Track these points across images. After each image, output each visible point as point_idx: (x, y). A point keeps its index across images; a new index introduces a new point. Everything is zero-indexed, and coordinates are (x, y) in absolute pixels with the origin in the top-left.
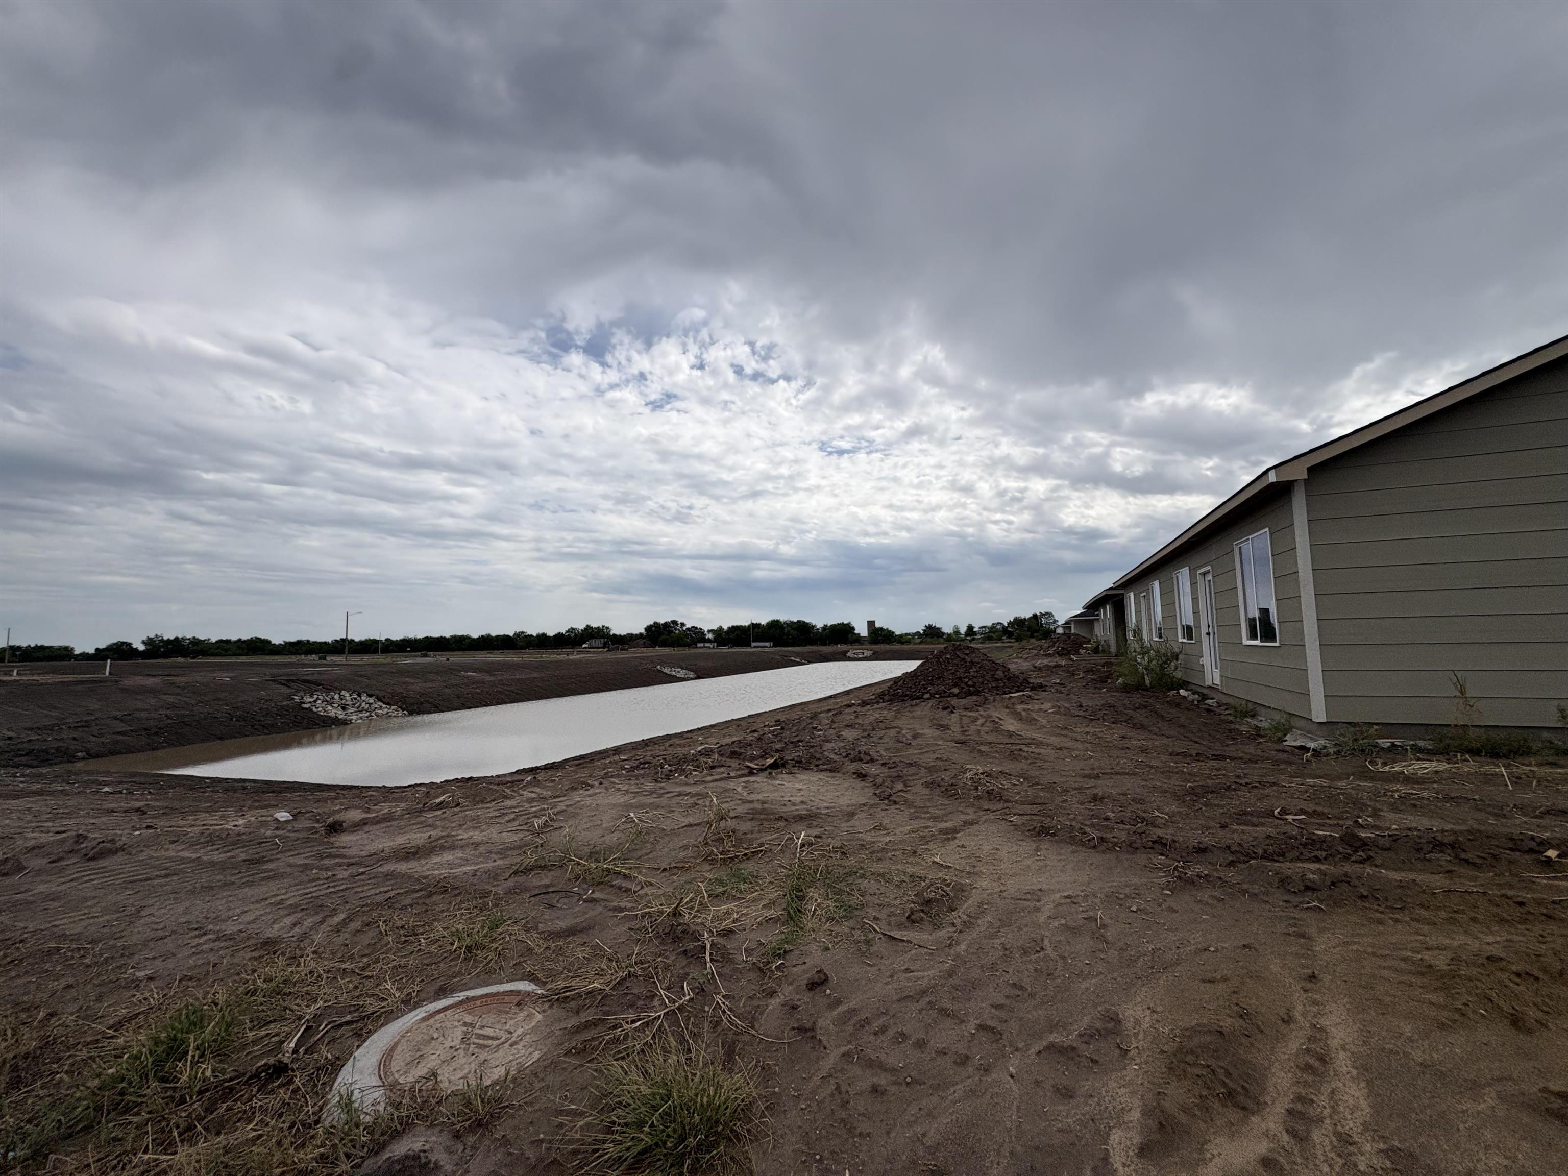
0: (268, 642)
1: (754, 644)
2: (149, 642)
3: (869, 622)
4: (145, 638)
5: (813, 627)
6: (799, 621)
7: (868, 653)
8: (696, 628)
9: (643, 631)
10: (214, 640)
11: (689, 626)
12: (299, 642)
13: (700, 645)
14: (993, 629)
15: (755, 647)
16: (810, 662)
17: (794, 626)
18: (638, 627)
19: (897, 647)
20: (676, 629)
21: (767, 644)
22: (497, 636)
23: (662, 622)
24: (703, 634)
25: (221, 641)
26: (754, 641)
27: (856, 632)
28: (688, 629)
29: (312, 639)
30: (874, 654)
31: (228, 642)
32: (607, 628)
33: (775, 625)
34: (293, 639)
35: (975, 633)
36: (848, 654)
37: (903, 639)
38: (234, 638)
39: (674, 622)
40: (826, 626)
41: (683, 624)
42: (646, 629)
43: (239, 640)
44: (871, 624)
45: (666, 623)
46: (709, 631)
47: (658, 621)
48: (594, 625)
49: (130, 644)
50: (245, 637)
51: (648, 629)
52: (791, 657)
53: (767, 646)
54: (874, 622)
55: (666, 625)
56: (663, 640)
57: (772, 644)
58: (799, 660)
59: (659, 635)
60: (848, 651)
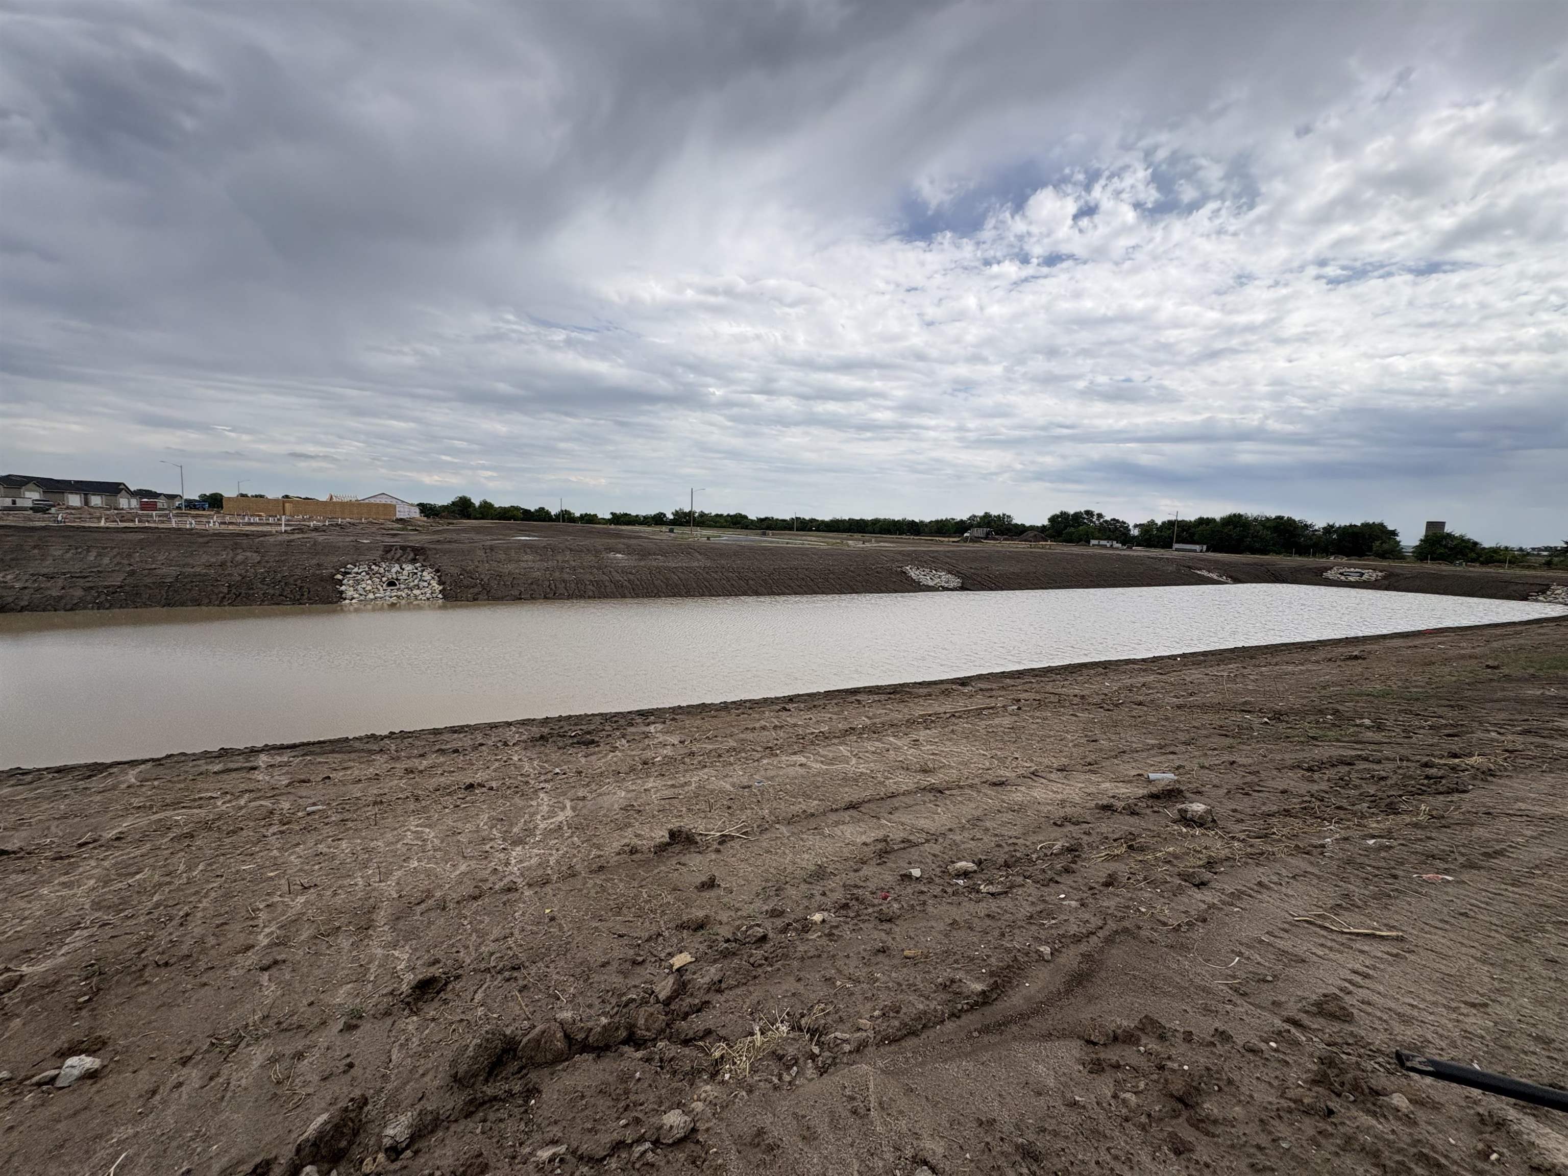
0: (745, 517)
1: (1176, 546)
2: (676, 514)
3: (1430, 525)
5: (1307, 527)
6: (1280, 518)
7: (1370, 575)
8: (1118, 521)
9: (1046, 523)
10: (713, 514)
11: (1108, 518)
12: (766, 518)
13: (1093, 542)
15: (1177, 550)
16: (1237, 580)
17: (1266, 525)
18: (1042, 520)
19: (1477, 570)
20: (1092, 521)
21: (1197, 547)
22: (931, 522)
23: (1072, 512)
24: (1127, 529)
25: (717, 515)
26: (1177, 542)
27: (1398, 539)
28: (1106, 522)
29: (775, 517)
30: (1384, 578)
31: (721, 515)
32: (1009, 517)
33: (1234, 521)
34: (763, 517)
36: (1329, 574)
37: (1495, 556)
38: (725, 514)
39: (1087, 512)
40: (1332, 527)
41: (1100, 516)
42: (1050, 520)
43: (728, 515)
44: (1435, 528)
45: (1076, 514)
46: (1136, 526)
47: (1065, 510)
48: (994, 512)
49: (665, 515)
50: (732, 513)
51: (1053, 519)
52: (1200, 569)
53: (1195, 551)
54: (1442, 524)
55: (1077, 516)
56: (1071, 534)
57: (1205, 547)
58: (1214, 576)
59: (1065, 528)
60: (1331, 569)
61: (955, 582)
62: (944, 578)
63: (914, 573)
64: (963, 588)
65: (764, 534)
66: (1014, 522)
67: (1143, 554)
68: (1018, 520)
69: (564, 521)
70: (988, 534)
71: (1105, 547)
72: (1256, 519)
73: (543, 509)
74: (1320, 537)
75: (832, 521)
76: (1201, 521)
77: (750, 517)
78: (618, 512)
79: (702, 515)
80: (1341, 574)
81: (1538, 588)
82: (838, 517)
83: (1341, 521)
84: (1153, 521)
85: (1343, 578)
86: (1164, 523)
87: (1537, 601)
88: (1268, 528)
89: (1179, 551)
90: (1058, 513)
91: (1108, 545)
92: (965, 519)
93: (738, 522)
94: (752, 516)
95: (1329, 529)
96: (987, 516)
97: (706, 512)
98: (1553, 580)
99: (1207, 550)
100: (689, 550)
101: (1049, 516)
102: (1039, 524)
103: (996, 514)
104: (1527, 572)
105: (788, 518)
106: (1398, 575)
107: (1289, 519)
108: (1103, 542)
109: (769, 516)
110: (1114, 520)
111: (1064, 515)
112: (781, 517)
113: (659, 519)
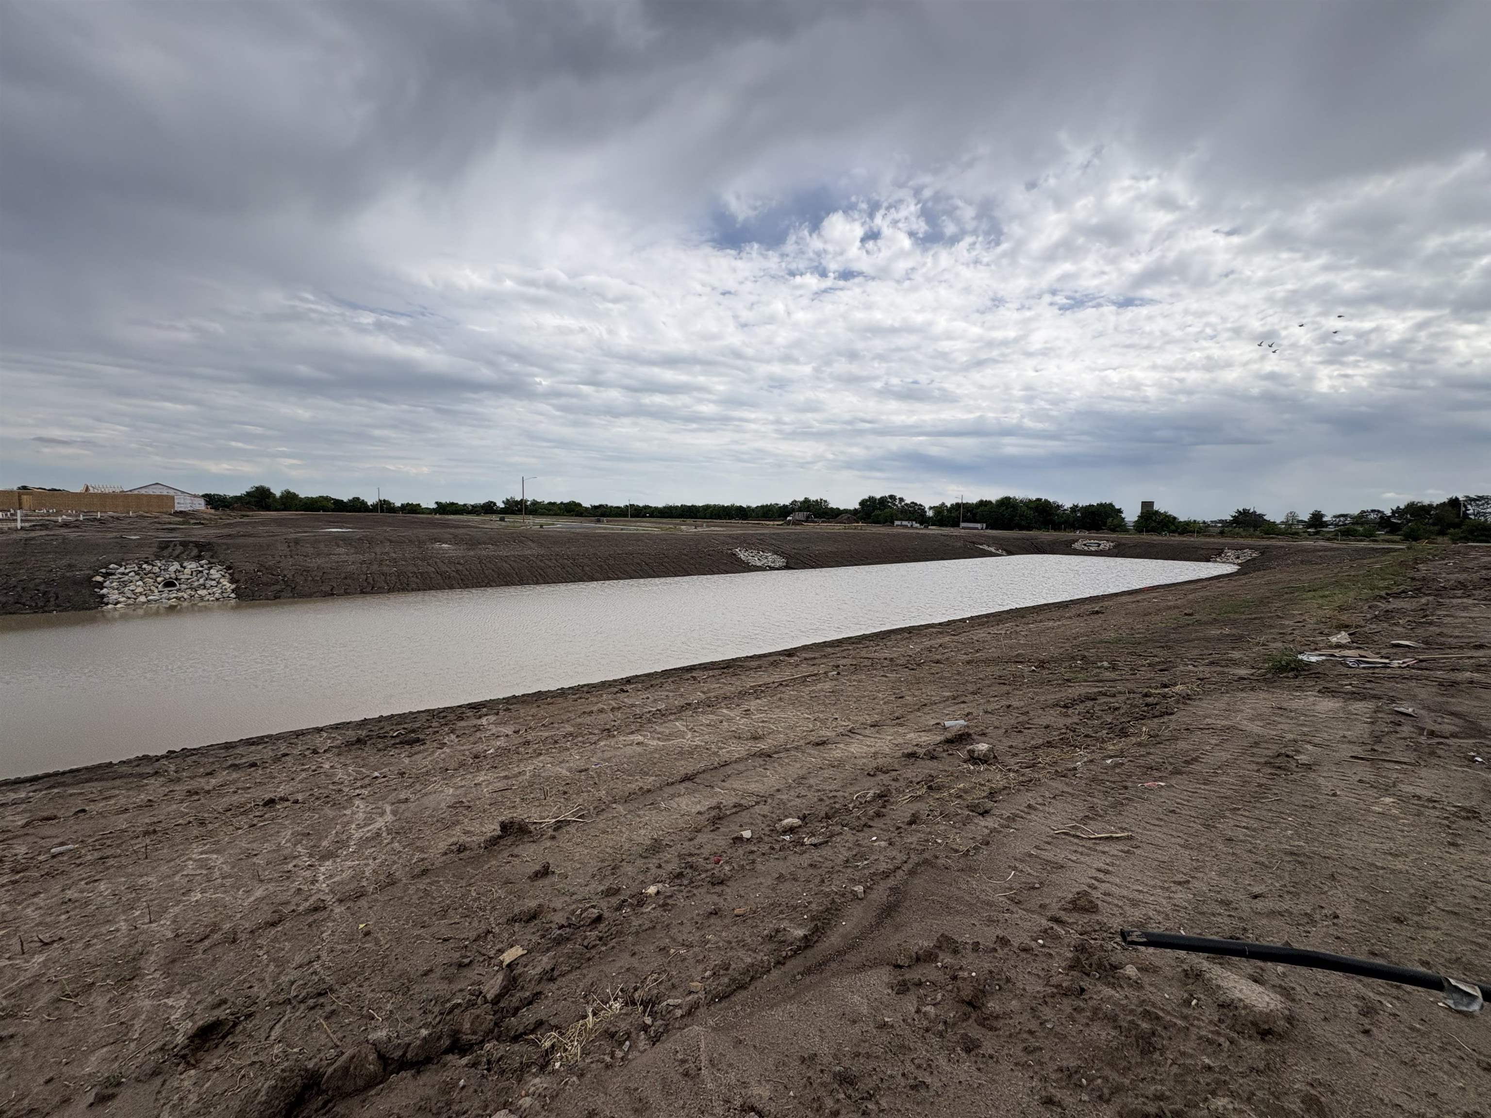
0: (579, 505)
1: (962, 525)
2: (507, 502)
3: (1144, 504)
4: (505, 500)
5: (1059, 507)
6: (1039, 500)
7: (1105, 545)
8: (916, 504)
9: (857, 506)
10: (546, 502)
11: (908, 501)
12: (601, 506)
13: (897, 523)
14: (1361, 518)
15: (964, 528)
16: (1010, 553)
17: (1032, 505)
18: (854, 505)
19: (1177, 539)
20: (894, 505)
21: (979, 526)
22: (757, 507)
23: (878, 496)
24: (923, 511)
25: (550, 503)
26: (964, 521)
27: (1123, 516)
28: (906, 505)
29: (609, 504)
30: (1114, 547)
31: (554, 504)
32: (825, 501)
33: (1006, 503)
34: (597, 504)
35: (1325, 524)
36: (1076, 546)
37: (1187, 528)
38: (559, 502)
39: (892, 497)
40: (1077, 506)
41: (901, 500)
42: (860, 504)
43: (562, 503)
44: (1147, 506)
45: (882, 498)
46: (931, 508)
47: (872, 495)
48: (813, 498)
49: (495, 504)
50: (566, 501)
51: (863, 503)
52: (981, 544)
53: (977, 529)
54: (1151, 504)
55: (883, 500)
56: (878, 516)
57: (985, 525)
58: (993, 549)
59: (874, 510)
60: (1077, 541)
61: (780, 561)
62: (770, 558)
63: (743, 555)
64: (787, 567)
65: (599, 521)
66: (830, 506)
67: (937, 532)
68: (833, 505)
69: (382, 511)
70: (808, 517)
71: (906, 527)
72: (1021, 501)
73: (358, 499)
74: (1068, 515)
75: (665, 507)
76: (982, 504)
77: (584, 505)
78: (443, 501)
79: (535, 503)
80: (1085, 545)
81: (1216, 552)
82: (671, 504)
83: (1083, 503)
84: (943, 504)
85: (1086, 548)
86: (952, 505)
87: (1216, 561)
88: (1031, 508)
89: (966, 529)
90: (867, 498)
91: (909, 525)
92: (787, 503)
93: (572, 510)
94: (586, 504)
95: (1074, 508)
96: (807, 501)
97: (539, 500)
98: (1225, 545)
99: (987, 528)
100: (521, 538)
101: (859, 501)
102: (852, 508)
103: (814, 499)
104: (1208, 540)
105: (622, 505)
106: (1124, 544)
107: (1046, 501)
108: (905, 523)
109: (604, 503)
110: (913, 503)
111: (872, 499)
112: (615, 505)
113: (489, 508)
